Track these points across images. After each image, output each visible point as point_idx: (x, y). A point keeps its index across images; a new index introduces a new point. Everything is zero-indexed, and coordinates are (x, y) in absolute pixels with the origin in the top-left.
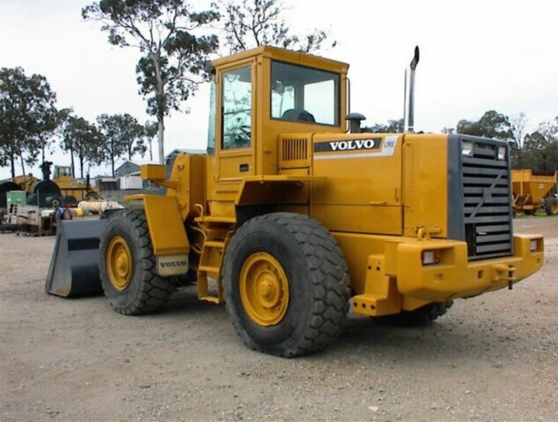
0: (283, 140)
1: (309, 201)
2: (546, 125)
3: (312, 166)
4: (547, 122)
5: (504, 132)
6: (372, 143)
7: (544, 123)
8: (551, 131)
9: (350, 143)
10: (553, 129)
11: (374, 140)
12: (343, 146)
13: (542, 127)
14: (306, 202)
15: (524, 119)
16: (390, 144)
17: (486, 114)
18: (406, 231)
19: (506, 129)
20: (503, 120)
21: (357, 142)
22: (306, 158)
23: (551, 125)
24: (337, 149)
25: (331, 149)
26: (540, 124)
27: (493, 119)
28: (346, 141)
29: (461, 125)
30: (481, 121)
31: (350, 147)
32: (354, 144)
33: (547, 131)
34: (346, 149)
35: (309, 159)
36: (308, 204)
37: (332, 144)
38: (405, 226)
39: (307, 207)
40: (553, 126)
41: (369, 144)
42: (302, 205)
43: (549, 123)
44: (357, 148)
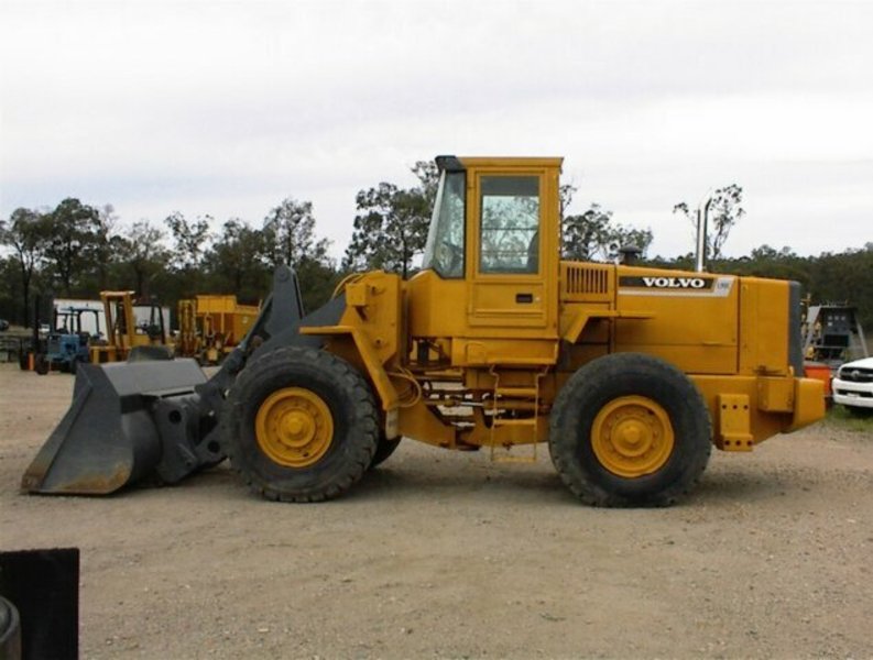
0: (568, 270)
1: (609, 340)
2: (143, 227)
3: (615, 302)
4: (144, 222)
5: (91, 233)
6: (702, 283)
7: (140, 224)
8: (150, 237)
9: (672, 281)
10: (153, 235)
11: (704, 280)
12: (662, 282)
13: (136, 229)
14: (605, 340)
15: (111, 215)
16: (724, 285)
17: (63, 202)
18: (741, 371)
19: (94, 229)
20: (90, 214)
21: (682, 281)
22: (606, 291)
23: (149, 229)
24: (654, 285)
25: (643, 284)
26: (135, 225)
27: (74, 212)
28: (667, 278)
29: (17, 217)
30: (55, 214)
31: (672, 284)
32: (677, 281)
33: (144, 236)
34: (666, 287)
35: (611, 294)
36: (608, 343)
37: (646, 280)
38: (741, 365)
39: (606, 347)
40: (153, 230)
41: (697, 283)
42: (600, 344)
43: (147, 225)
44: (681, 286)
